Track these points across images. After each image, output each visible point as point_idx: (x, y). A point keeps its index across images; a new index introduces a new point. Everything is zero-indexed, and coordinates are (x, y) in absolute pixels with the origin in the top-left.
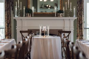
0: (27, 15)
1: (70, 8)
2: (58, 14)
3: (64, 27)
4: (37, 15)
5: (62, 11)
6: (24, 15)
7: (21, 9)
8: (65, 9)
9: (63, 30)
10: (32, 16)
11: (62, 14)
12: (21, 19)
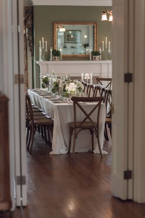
0: (55, 58)
1: (108, 49)
2: (94, 57)
3: (101, 74)
4: (66, 58)
5: (99, 52)
6: (51, 59)
7: (46, 50)
8: (102, 50)
9: (100, 77)
10: (60, 60)
11: (98, 56)
12: (47, 64)
